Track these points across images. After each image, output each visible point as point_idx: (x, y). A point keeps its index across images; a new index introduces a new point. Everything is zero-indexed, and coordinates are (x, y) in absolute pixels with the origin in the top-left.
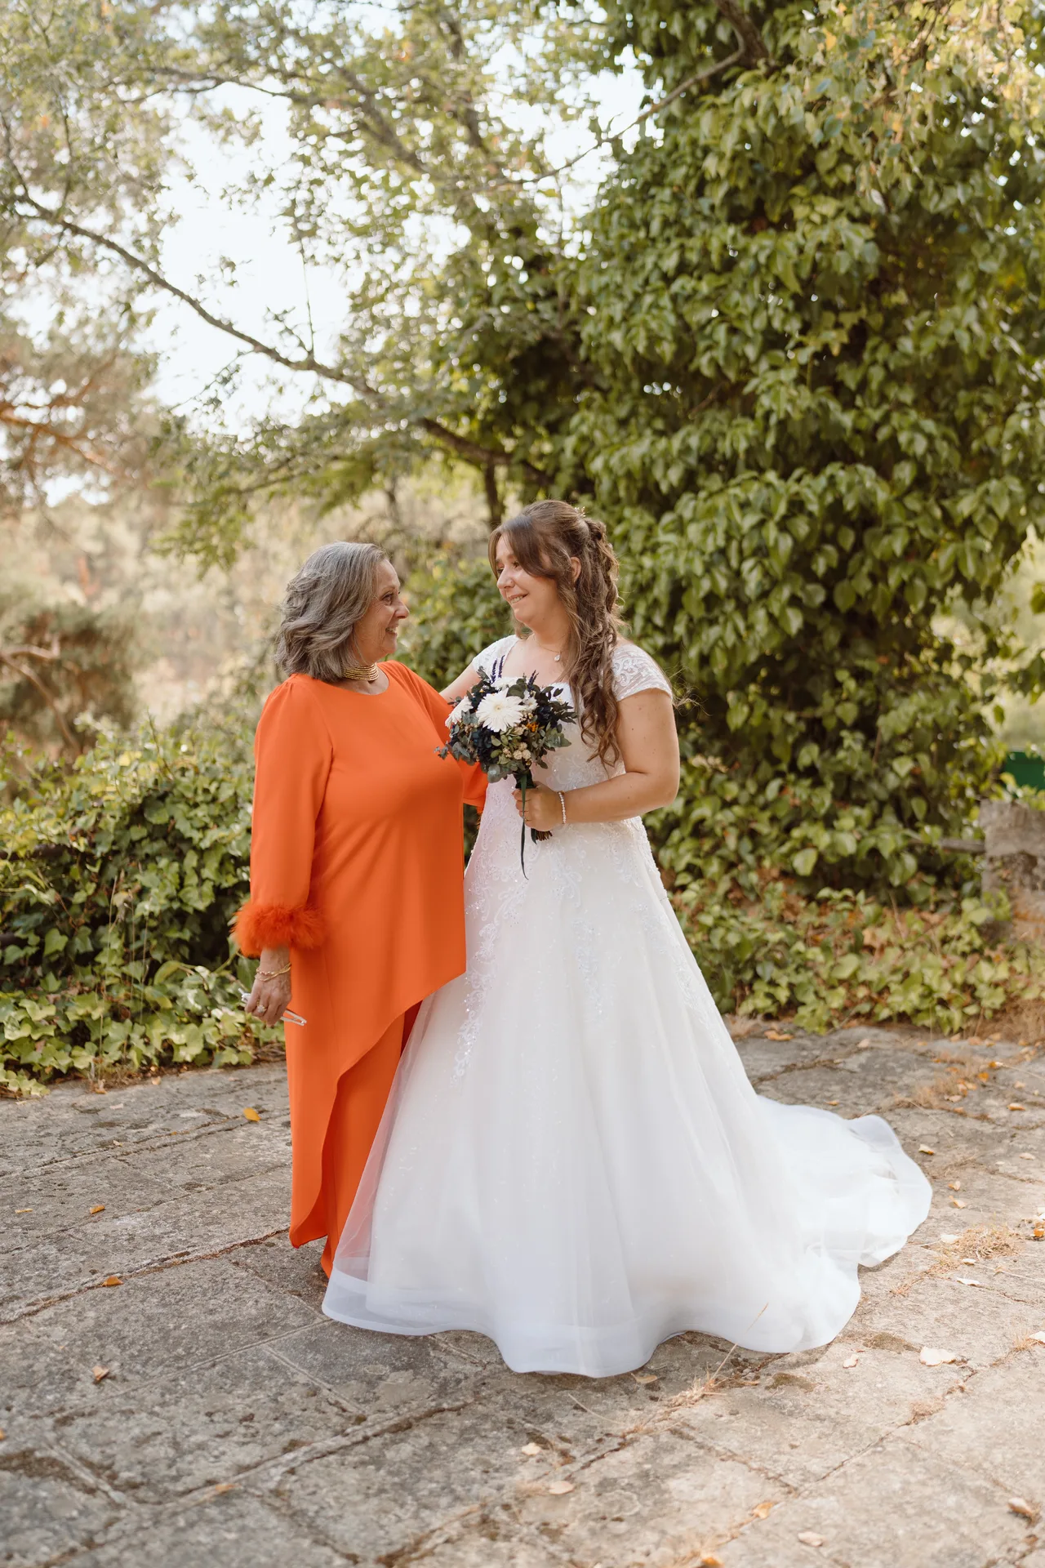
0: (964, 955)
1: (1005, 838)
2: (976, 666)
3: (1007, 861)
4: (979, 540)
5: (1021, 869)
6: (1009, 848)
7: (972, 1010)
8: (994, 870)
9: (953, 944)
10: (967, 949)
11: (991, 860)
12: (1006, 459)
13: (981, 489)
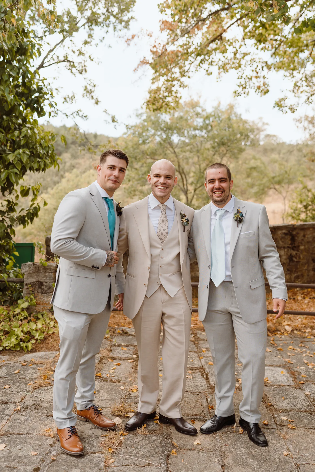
0: (21, 320)
1: (31, 276)
2: (6, 215)
3: (33, 284)
4: (15, 170)
5: (37, 287)
6: (33, 280)
7: (33, 341)
8: (28, 288)
9: (17, 317)
10: (22, 318)
11: (27, 284)
12: (22, 143)
13: (16, 152)
